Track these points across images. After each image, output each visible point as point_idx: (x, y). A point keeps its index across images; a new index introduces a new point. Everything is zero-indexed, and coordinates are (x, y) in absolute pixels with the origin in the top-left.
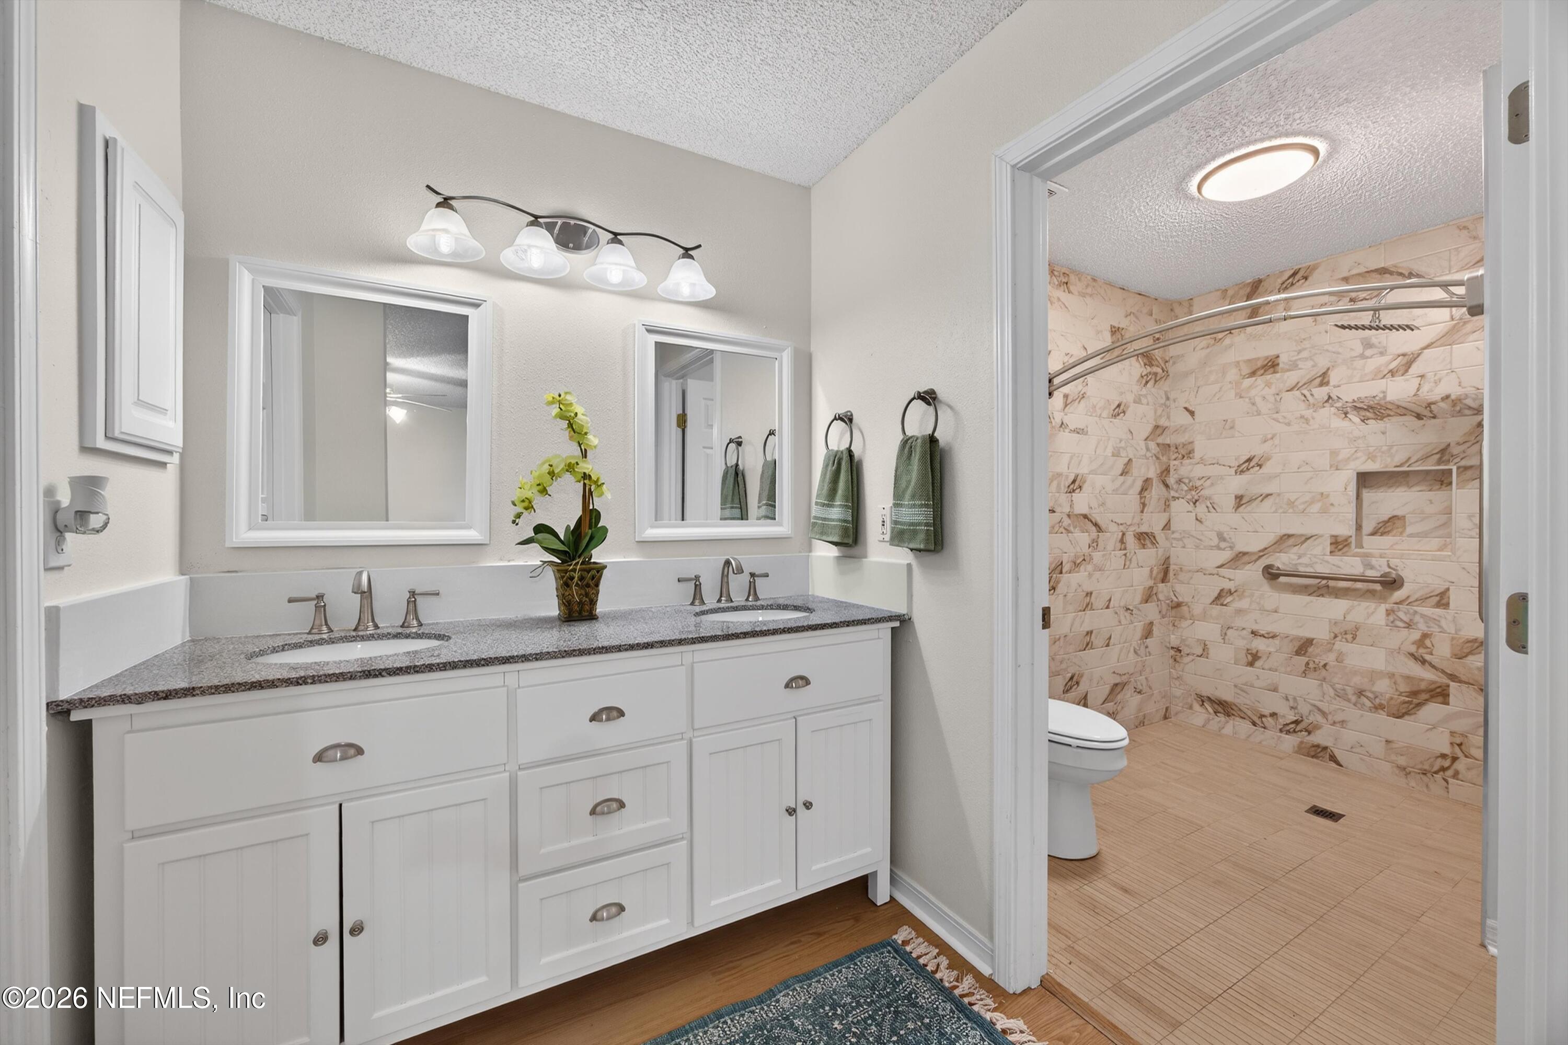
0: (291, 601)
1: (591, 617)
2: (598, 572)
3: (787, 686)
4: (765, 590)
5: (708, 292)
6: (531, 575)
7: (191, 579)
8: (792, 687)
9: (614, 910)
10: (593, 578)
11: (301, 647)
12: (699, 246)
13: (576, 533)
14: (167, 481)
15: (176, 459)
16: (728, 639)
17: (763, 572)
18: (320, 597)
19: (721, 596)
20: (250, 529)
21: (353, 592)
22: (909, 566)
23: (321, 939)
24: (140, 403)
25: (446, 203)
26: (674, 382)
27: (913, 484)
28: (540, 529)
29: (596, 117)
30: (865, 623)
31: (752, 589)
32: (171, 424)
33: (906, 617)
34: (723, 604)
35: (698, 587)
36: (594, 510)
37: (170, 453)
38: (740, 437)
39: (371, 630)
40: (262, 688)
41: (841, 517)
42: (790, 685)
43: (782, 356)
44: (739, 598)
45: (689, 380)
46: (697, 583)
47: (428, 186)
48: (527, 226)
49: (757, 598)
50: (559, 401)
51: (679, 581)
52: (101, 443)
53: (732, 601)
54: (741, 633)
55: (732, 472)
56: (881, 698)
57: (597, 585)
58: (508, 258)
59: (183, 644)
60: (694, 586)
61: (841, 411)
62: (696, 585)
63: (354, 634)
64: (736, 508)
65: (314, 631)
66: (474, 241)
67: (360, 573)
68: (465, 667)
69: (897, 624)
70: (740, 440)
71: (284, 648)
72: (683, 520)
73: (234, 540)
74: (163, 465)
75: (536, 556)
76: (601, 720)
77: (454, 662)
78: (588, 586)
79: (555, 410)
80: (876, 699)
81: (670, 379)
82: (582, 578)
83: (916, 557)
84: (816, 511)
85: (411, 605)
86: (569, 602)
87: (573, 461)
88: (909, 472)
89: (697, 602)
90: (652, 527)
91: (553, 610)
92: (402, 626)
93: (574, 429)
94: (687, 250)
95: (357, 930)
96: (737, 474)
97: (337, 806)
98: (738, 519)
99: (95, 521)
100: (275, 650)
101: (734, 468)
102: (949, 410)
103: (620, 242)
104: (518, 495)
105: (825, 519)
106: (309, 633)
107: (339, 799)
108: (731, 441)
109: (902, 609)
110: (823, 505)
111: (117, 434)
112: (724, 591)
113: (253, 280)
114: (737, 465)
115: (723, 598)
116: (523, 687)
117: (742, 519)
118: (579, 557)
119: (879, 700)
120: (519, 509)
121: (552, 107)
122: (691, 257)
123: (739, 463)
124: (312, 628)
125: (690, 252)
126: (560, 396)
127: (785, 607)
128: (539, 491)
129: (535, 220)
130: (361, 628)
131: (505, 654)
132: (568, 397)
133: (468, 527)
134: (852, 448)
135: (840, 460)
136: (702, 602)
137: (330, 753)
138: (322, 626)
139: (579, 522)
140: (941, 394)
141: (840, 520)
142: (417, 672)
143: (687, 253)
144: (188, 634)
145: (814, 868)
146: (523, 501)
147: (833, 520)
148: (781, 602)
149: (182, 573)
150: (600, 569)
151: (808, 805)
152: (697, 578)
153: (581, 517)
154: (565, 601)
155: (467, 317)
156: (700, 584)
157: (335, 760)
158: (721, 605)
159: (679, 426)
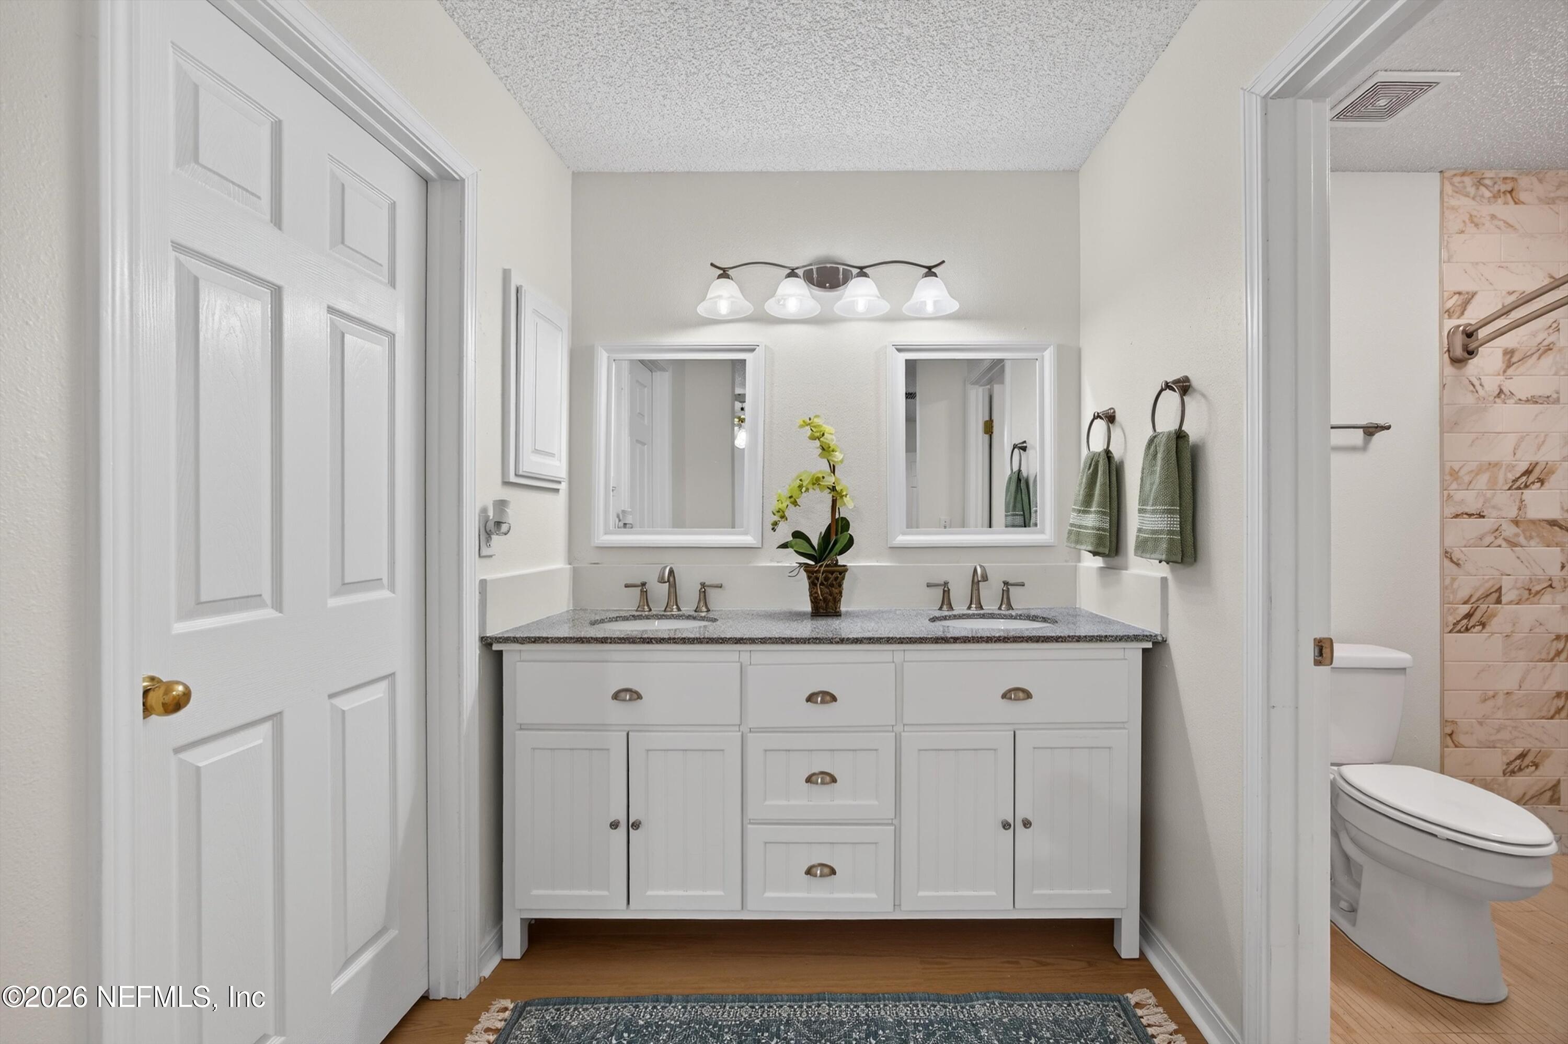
0: (627, 586)
1: (837, 614)
2: (840, 574)
3: (1004, 696)
4: (1021, 600)
5: (953, 306)
6: (790, 575)
7: (574, 567)
8: (1010, 698)
9: (826, 870)
10: (836, 579)
11: (627, 619)
12: (943, 262)
13: (826, 538)
14: (560, 501)
15: (563, 487)
16: (937, 643)
17: (1019, 581)
18: (644, 584)
19: (971, 603)
20: (605, 534)
21: (658, 582)
22: (1164, 580)
23: (615, 825)
24: (537, 451)
25: (724, 274)
26: (981, 389)
27: (1155, 487)
28: (797, 535)
29: (848, 167)
30: (1101, 641)
31: (1006, 598)
32: (557, 463)
33: (1160, 638)
34: (973, 610)
35: (946, 593)
36: (844, 519)
37: (560, 482)
38: (1025, 442)
39: (675, 612)
40: (583, 642)
41: (1097, 524)
42: (1008, 696)
43: (1043, 356)
44: (990, 606)
45: (995, 386)
46: (946, 589)
47: (712, 265)
48: (786, 278)
49: (1010, 607)
50: (809, 423)
51: (928, 586)
52: (513, 479)
53: (983, 609)
54: (951, 638)
55: (1015, 477)
56: (1126, 726)
57: (840, 585)
58: (771, 307)
59: (568, 611)
60: (942, 591)
61: (1101, 409)
62: (944, 591)
63: (663, 613)
64: (1020, 515)
65: (639, 609)
66: (746, 302)
67: (665, 567)
68: (707, 643)
69: (1149, 645)
70: (1025, 445)
71: (616, 619)
72: (990, 527)
73: (596, 541)
74: (557, 490)
75: (792, 559)
76: (816, 702)
77: (699, 638)
78: (832, 585)
79: (807, 431)
80: (1120, 725)
81: (977, 386)
82: (826, 579)
83: (1172, 570)
84: (1073, 518)
85: (702, 595)
86: (816, 598)
87: (821, 476)
88: (1153, 473)
89: (945, 607)
90: (904, 534)
91: (807, 607)
92: (695, 611)
93: (826, 450)
94: (930, 268)
95: (636, 825)
96: (1019, 480)
97: (625, 734)
98: (1022, 527)
99: (504, 528)
100: (611, 620)
101: (1017, 474)
102: (1203, 400)
103: (866, 275)
104: (776, 506)
105: (1080, 527)
106: (637, 611)
107: (627, 729)
108: (1015, 447)
109: (1154, 629)
110: (1079, 511)
111: (521, 473)
112: (975, 599)
113: (609, 357)
114: (1020, 471)
115: (972, 606)
116: (754, 665)
117: (1025, 526)
118: (824, 560)
119: (1124, 728)
120: (776, 518)
121: (812, 169)
122: (935, 275)
123: (1022, 469)
124: (639, 607)
125: (933, 270)
126: (810, 419)
127: (1034, 618)
128: (791, 503)
129: (792, 274)
130: (668, 609)
131: (738, 635)
132: (816, 420)
133: (746, 533)
134: (1110, 448)
135: (1097, 462)
136: (951, 608)
137: (622, 694)
138: (644, 606)
139: (829, 528)
140: (1195, 382)
141: (1093, 528)
142: (675, 643)
143: (930, 271)
144: (571, 605)
145: (1036, 892)
146: (778, 512)
147: (1086, 527)
148: (1033, 613)
149: (570, 564)
150: (843, 570)
151: (1027, 824)
152: (946, 584)
153: (830, 525)
154: (814, 601)
155: (745, 360)
156: (949, 590)
157: (625, 700)
158: (970, 612)
159: (986, 432)
